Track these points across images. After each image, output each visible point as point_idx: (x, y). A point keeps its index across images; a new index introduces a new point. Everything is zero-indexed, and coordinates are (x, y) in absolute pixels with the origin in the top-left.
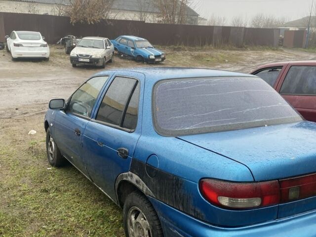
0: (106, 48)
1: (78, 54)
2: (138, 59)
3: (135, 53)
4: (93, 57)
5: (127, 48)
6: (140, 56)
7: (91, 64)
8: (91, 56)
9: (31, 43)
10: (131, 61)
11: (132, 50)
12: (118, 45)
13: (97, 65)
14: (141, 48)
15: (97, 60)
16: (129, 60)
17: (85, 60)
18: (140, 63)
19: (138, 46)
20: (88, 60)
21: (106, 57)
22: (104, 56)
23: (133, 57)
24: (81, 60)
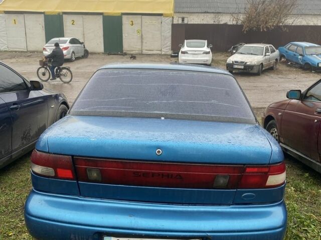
0: (266, 55)
1: (234, 61)
2: (305, 67)
3: (303, 60)
4: (248, 64)
5: (295, 55)
6: (307, 64)
7: (245, 71)
8: (246, 63)
9: (195, 51)
10: (297, 69)
11: (300, 57)
12: (286, 52)
13: (251, 72)
14: (312, 55)
15: (251, 67)
16: (296, 68)
17: (240, 67)
18: (308, 71)
19: (307, 53)
20: (242, 67)
21: (264, 64)
22: (260, 63)
23: (301, 64)
24: (236, 67)
